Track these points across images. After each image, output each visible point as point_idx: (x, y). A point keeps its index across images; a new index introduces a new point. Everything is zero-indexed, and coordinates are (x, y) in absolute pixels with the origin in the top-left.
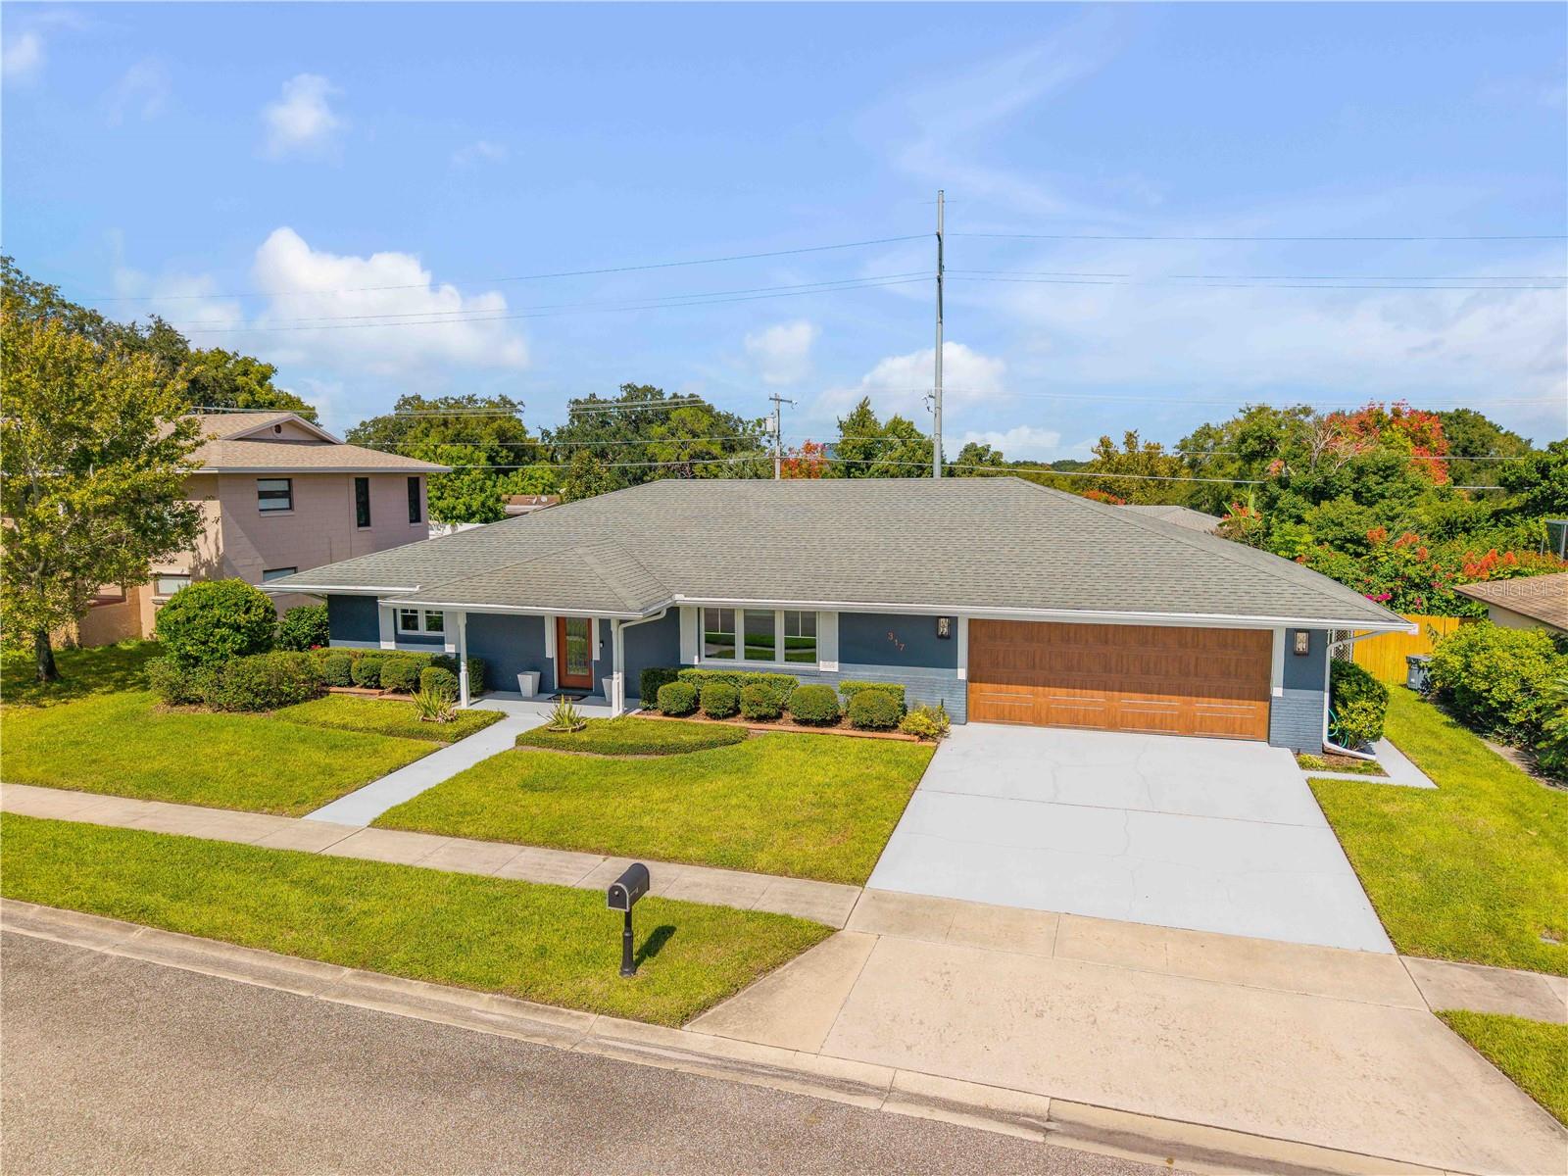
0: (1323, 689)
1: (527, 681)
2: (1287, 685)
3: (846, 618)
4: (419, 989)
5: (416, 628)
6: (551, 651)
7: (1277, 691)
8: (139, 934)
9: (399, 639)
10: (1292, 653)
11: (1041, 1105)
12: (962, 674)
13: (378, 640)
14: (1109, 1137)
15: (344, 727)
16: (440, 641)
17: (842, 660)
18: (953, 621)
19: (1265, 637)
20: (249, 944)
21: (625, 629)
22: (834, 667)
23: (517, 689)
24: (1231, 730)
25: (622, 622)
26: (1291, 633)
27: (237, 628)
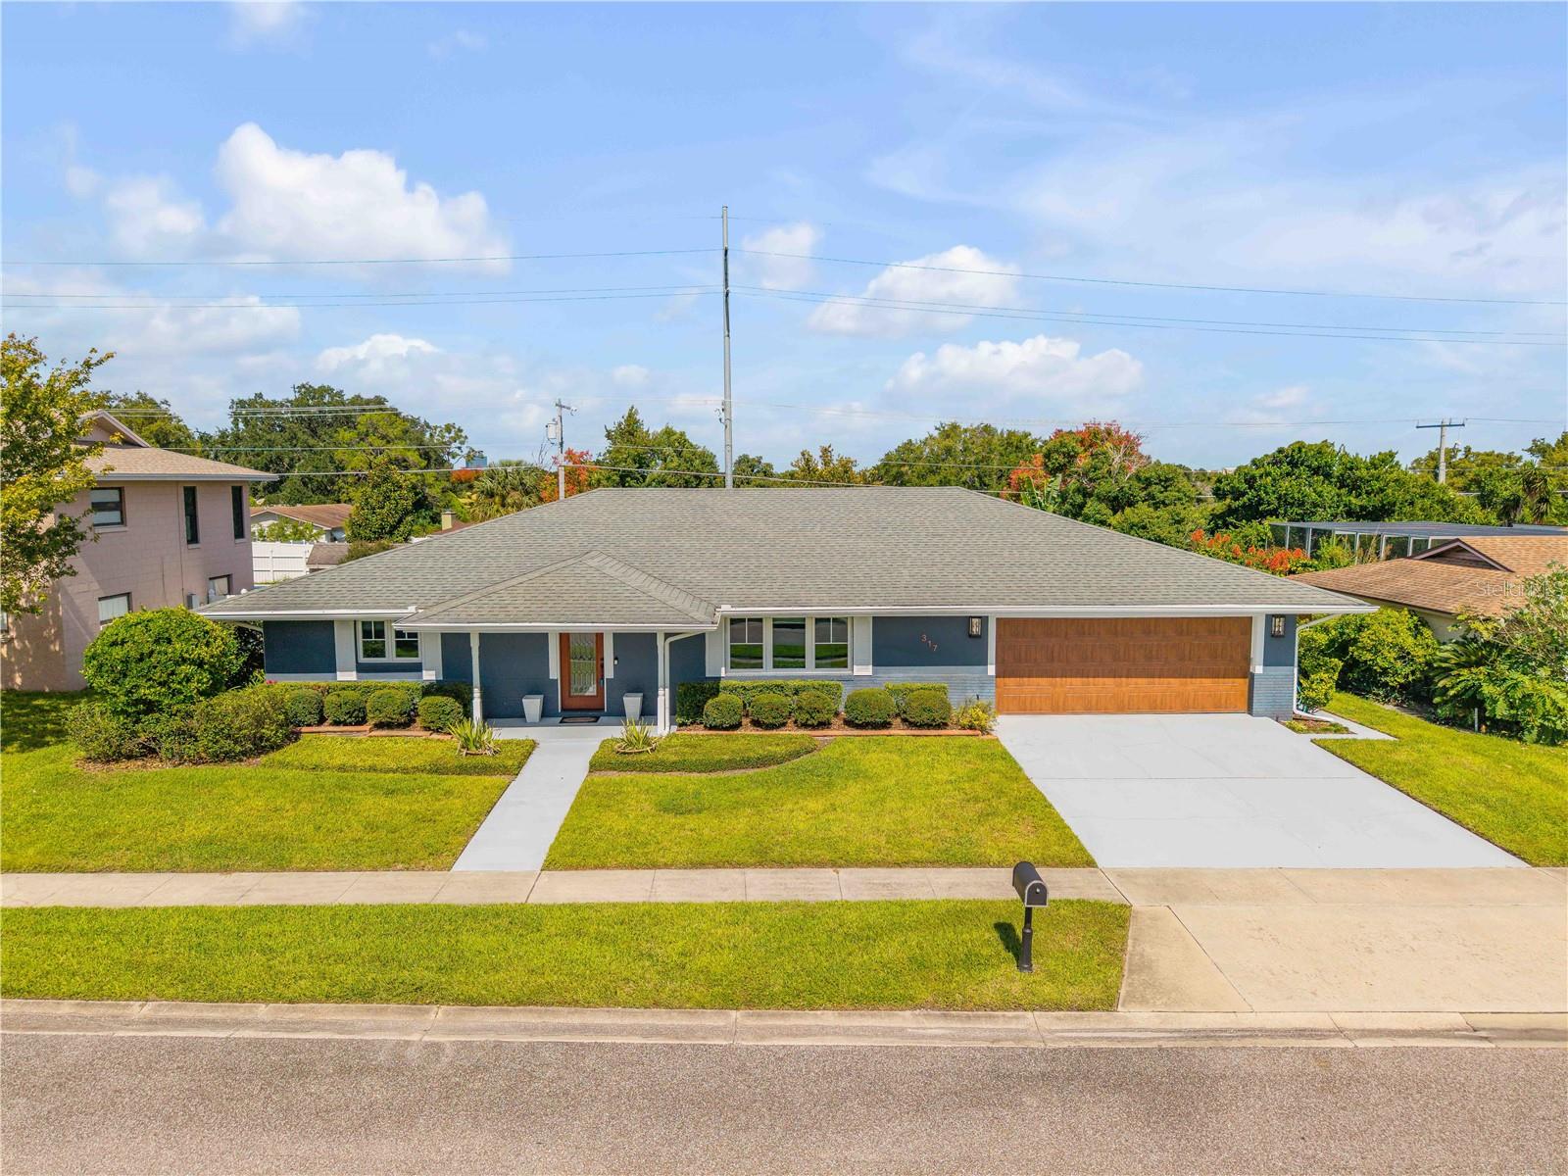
0: (1293, 665)
1: (532, 705)
2: (1266, 664)
3: (879, 622)
4: (829, 1018)
5: (383, 655)
6: (554, 673)
7: (1258, 669)
8: (438, 1014)
9: (361, 669)
10: (1271, 636)
11: (1459, 1021)
12: (991, 670)
13: (335, 671)
14: (1529, 1034)
15: (373, 769)
16: (417, 668)
17: (875, 664)
18: (984, 620)
19: (1246, 622)
20: (588, 1004)
21: (671, 643)
22: (868, 670)
23: (523, 716)
24: (1218, 707)
25: (667, 635)
26: (1270, 618)
27: (200, 664)
